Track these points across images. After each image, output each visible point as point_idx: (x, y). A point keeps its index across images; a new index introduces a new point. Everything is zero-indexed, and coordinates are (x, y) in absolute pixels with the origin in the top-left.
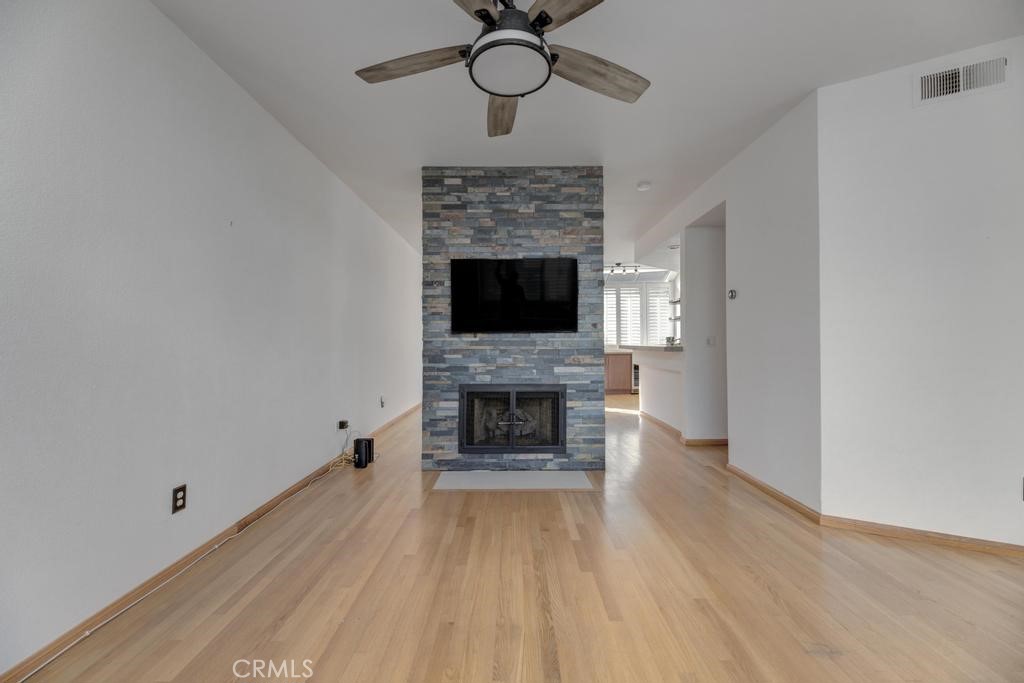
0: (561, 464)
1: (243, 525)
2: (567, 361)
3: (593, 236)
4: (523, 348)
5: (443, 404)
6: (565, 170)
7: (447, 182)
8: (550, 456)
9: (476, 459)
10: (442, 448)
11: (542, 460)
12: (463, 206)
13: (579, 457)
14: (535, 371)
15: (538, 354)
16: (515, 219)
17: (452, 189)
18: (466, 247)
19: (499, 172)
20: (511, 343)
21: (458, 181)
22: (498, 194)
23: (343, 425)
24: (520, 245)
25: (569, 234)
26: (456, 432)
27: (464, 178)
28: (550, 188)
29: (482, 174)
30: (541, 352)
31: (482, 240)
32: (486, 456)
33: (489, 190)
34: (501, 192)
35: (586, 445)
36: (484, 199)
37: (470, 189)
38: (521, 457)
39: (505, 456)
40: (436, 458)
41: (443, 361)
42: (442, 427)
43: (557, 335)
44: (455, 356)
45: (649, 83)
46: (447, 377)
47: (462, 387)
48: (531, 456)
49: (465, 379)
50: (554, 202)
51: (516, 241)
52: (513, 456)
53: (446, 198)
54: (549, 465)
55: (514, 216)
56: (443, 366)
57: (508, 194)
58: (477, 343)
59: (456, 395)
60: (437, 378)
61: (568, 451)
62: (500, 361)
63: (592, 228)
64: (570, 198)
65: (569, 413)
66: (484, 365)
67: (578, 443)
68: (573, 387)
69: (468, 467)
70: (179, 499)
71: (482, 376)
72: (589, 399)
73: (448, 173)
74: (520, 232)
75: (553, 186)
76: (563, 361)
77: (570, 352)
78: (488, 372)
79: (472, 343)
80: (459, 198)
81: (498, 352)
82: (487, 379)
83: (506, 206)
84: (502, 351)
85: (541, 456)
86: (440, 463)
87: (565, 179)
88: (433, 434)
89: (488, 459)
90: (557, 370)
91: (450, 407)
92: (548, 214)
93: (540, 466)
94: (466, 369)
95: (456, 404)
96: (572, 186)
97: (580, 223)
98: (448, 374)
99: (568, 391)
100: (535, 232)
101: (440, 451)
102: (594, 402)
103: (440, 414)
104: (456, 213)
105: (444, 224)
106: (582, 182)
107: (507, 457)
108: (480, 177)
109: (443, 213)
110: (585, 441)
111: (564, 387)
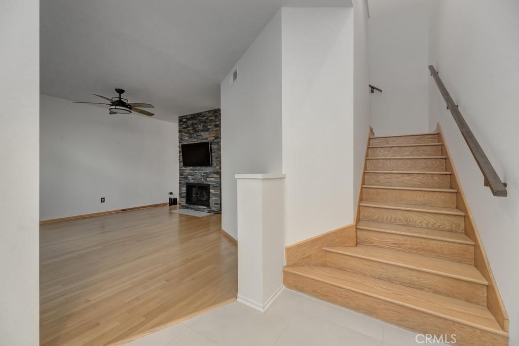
0: (208, 210)
1: (123, 210)
2: (210, 176)
3: (216, 133)
4: (200, 171)
6: (209, 112)
8: (206, 207)
9: (189, 206)
10: (183, 201)
12: (186, 128)
13: (213, 209)
14: (203, 179)
16: (198, 130)
17: (185, 122)
18: (188, 141)
19: (194, 115)
20: (197, 170)
21: (185, 120)
22: (194, 122)
23: (171, 193)
26: (185, 197)
27: (187, 119)
29: (191, 117)
30: (204, 173)
31: (191, 137)
33: (192, 121)
36: (191, 124)
37: (188, 122)
38: (200, 207)
41: (183, 175)
42: (183, 195)
43: (208, 167)
44: (185, 174)
47: (187, 183)
48: (202, 207)
49: (187, 181)
50: (207, 123)
51: (198, 137)
53: (183, 125)
54: (205, 210)
56: (183, 177)
57: (196, 122)
58: (190, 170)
59: (185, 186)
60: (182, 180)
61: (210, 206)
62: (195, 176)
63: (216, 130)
64: (211, 121)
65: (211, 194)
66: (192, 177)
67: (213, 204)
68: (211, 185)
69: (188, 208)
70: (103, 200)
71: (191, 180)
72: (216, 189)
73: (184, 117)
74: (199, 134)
75: (207, 117)
77: (210, 173)
78: (192, 179)
80: (186, 125)
81: (194, 173)
82: (192, 181)
83: (196, 126)
85: (204, 207)
86: (182, 206)
87: (209, 115)
88: (181, 197)
89: (192, 206)
90: (208, 179)
91: (184, 189)
92: (205, 127)
93: (203, 210)
94: (188, 178)
95: (185, 189)
96: (211, 117)
97: (213, 129)
98: (184, 179)
100: (202, 133)
103: (182, 191)
104: (185, 130)
105: (183, 133)
106: (213, 115)
107: (197, 207)
109: (183, 130)
110: (215, 204)
111: (209, 185)
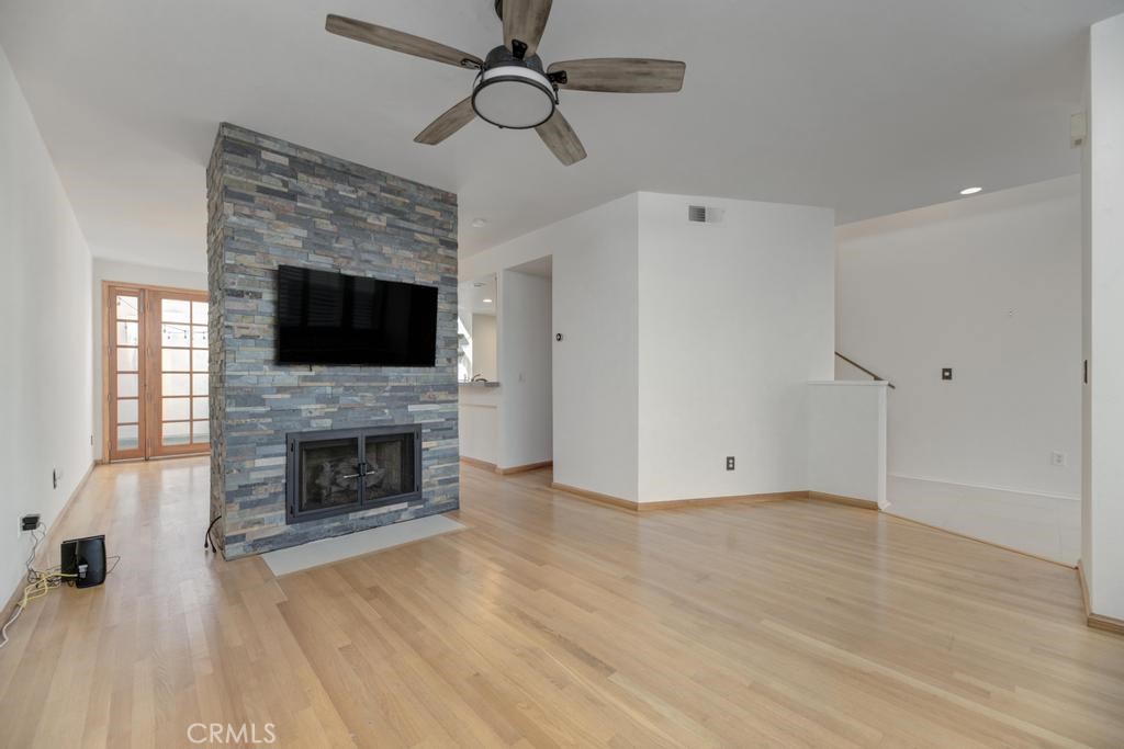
0: (417, 511)
2: (421, 399)
3: (448, 266)
4: (374, 384)
5: (260, 463)
6: (419, 186)
7: (265, 155)
8: (405, 505)
9: (312, 527)
10: (259, 522)
11: (396, 511)
12: (292, 196)
13: (436, 500)
14: (386, 411)
15: (391, 391)
16: (363, 230)
17: (272, 168)
18: (296, 251)
19: (343, 166)
21: (285, 161)
22: (341, 193)
24: (368, 261)
25: (425, 259)
26: (282, 497)
27: (293, 159)
28: (405, 203)
29: (319, 161)
30: (394, 389)
31: (321, 247)
32: (326, 520)
33: (328, 184)
34: (343, 190)
35: (440, 487)
36: (322, 194)
37: (301, 176)
38: (372, 512)
39: (352, 516)
40: (249, 539)
41: (262, 402)
42: (261, 493)
43: (412, 369)
44: (279, 396)
45: (585, 156)
46: (268, 425)
47: (290, 436)
48: (383, 510)
49: (295, 426)
50: (408, 220)
51: (366, 256)
52: (360, 514)
53: (265, 178)
54: (404, 517)
55: (361, 224)
56: (260, 409)
57: (354, 196)
58: (312, 379)
59: (282, 448)
60: (253, 427)
61: (424, 497)
62: (344, 401)
63: (447, 257)
64: (425, 219)
65: (425, 455)
66: (324, 406)
67: (434, 485)
68: (427, 425)
69: (302, 539)
71: (320, 419)
72: (444, 438)
73: (266, 144)
74: (368, 246)
75: (407, 201)
76: (418, 398)
77: (424, 389)
78: (328, 415)
79: (305, 378)
80: (285, 184)
81: (341, 390)
82: (327, 423)
83: (351, 211)
84: (347, 389)
85: (394, 508)
86: (256, 544)
87: (420, 197)
88: (244, 506)
89: (328, 524)
90: (411, 408)
91: (272, 465)
92: (402, 232)
93: (394, 519)
94: (297, 412)
95: (282, 461)
96: (427, 206)
97: (436, 250)
98: (270, 420)
99: (424, 431)
100: (387, 250)
101: (256, 528)
102: (448, 441)
103: (255, 477)
104: (279, 202)
105: (260, 213)
106: (438, 206)
107: (355, 517)
108: (316, 164)
109: (260, 198)
110: (441, 482)
111: (420, 426)
